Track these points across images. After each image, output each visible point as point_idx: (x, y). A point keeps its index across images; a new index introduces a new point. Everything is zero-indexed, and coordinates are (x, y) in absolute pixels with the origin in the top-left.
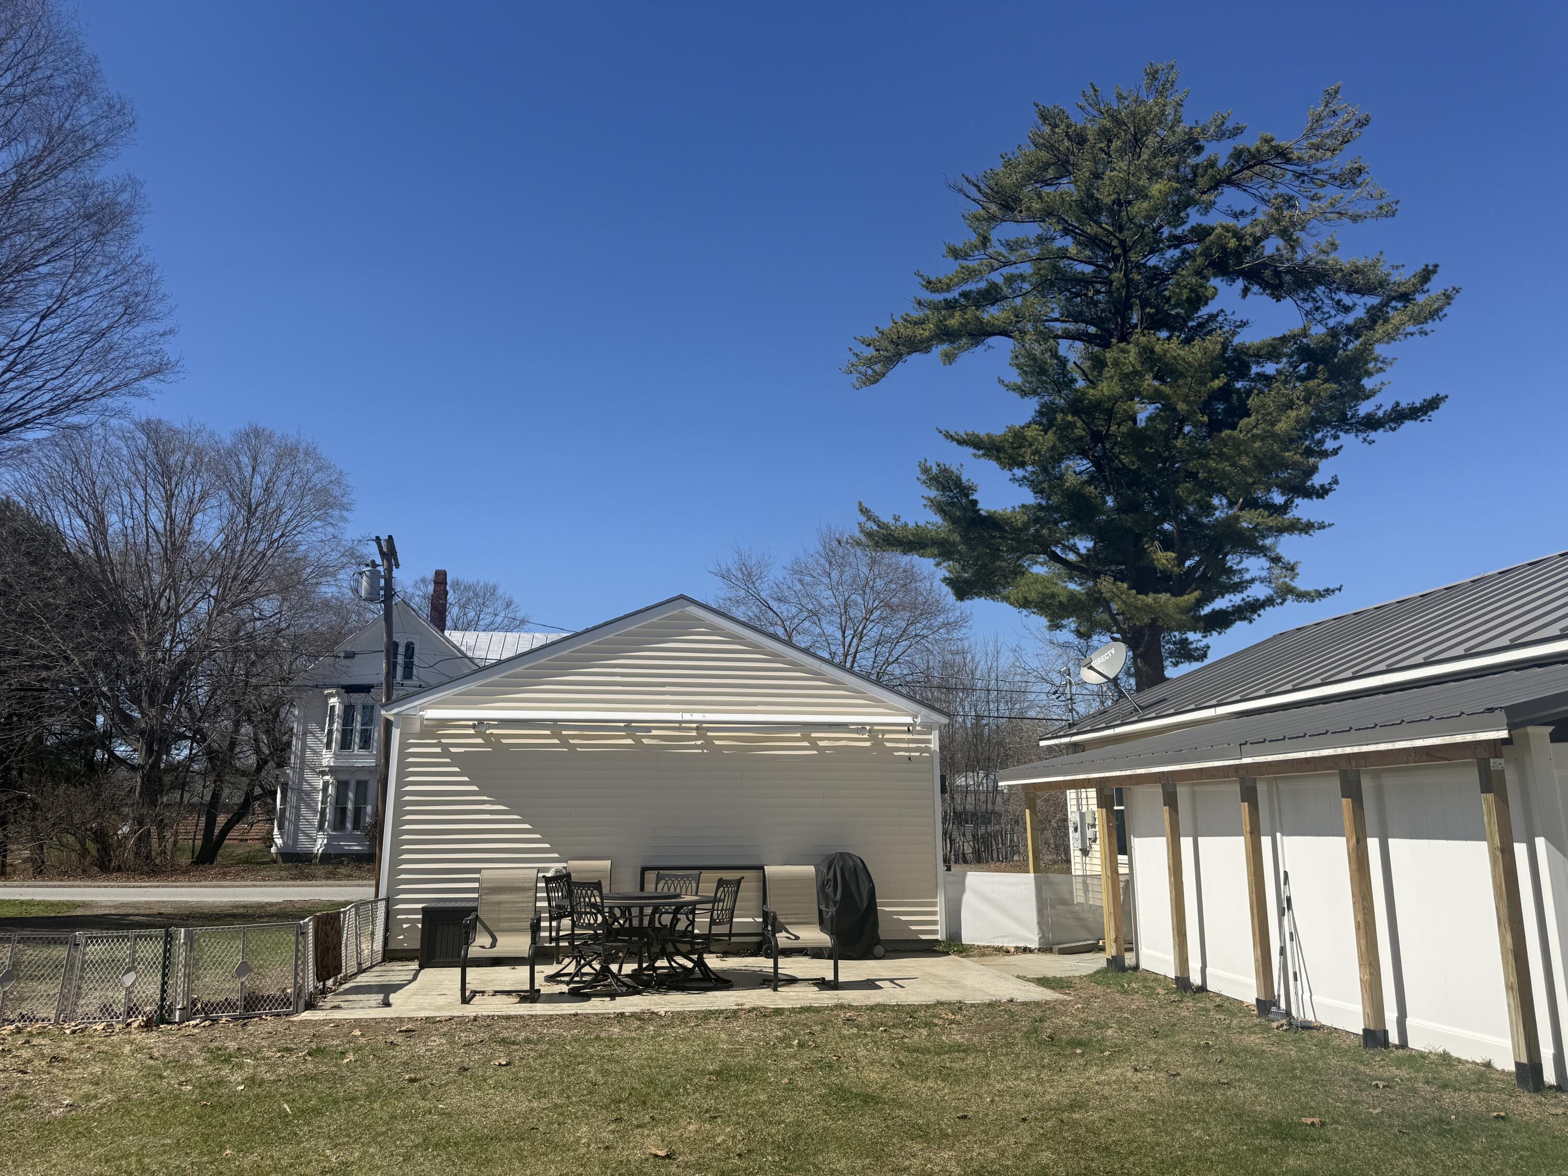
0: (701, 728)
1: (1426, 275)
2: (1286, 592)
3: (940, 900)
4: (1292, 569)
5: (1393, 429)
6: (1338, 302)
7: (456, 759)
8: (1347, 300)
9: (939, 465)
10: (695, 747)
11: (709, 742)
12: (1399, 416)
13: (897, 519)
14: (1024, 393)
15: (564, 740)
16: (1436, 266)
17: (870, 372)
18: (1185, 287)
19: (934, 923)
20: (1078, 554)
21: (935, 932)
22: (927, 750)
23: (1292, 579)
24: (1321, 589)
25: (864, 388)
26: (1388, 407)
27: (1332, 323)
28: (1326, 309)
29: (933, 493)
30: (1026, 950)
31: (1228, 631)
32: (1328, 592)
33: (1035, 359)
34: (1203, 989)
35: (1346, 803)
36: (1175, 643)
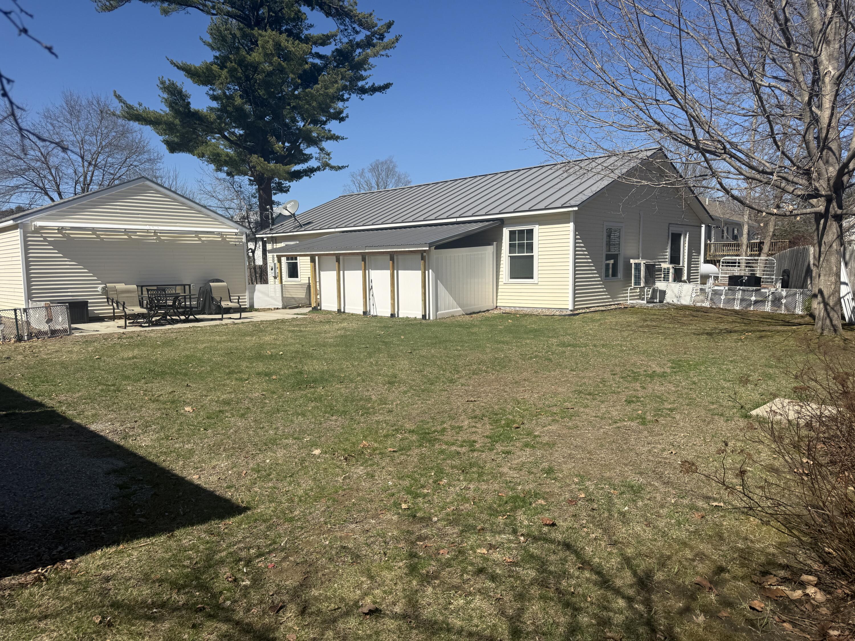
0: (155, 232)
1: (389, 25)
2: (326, 165)
3: (247, 294)
4: (328, 155)
5: (371, 95)
6: (354, 28)
7: (51, 243)
8: (358, 29)
9: (169, 81)
10: (153, 239)
11: (159, 238)
12: (374, 89)
13: (140, 105)
14: (213, 49)
15: (98, 236)
16: (393, 21)
17: (108, 4)
18: (293, 11)
19: (245, 302)
20: (236, 136)
21: (245, 305)
22: (241, 242)
23: (329, 159)
24: (340, 166)
25: (104, 13)
26: (370, 84)
27: (351, 38)
28: (349, 31)
29: (166, 96)
30: (277, 309)
31: (301, 180)
32: (343, 167)
33: (220, 32)
34: (344, 312)
35: (391, 262)
36: (276, 183)
